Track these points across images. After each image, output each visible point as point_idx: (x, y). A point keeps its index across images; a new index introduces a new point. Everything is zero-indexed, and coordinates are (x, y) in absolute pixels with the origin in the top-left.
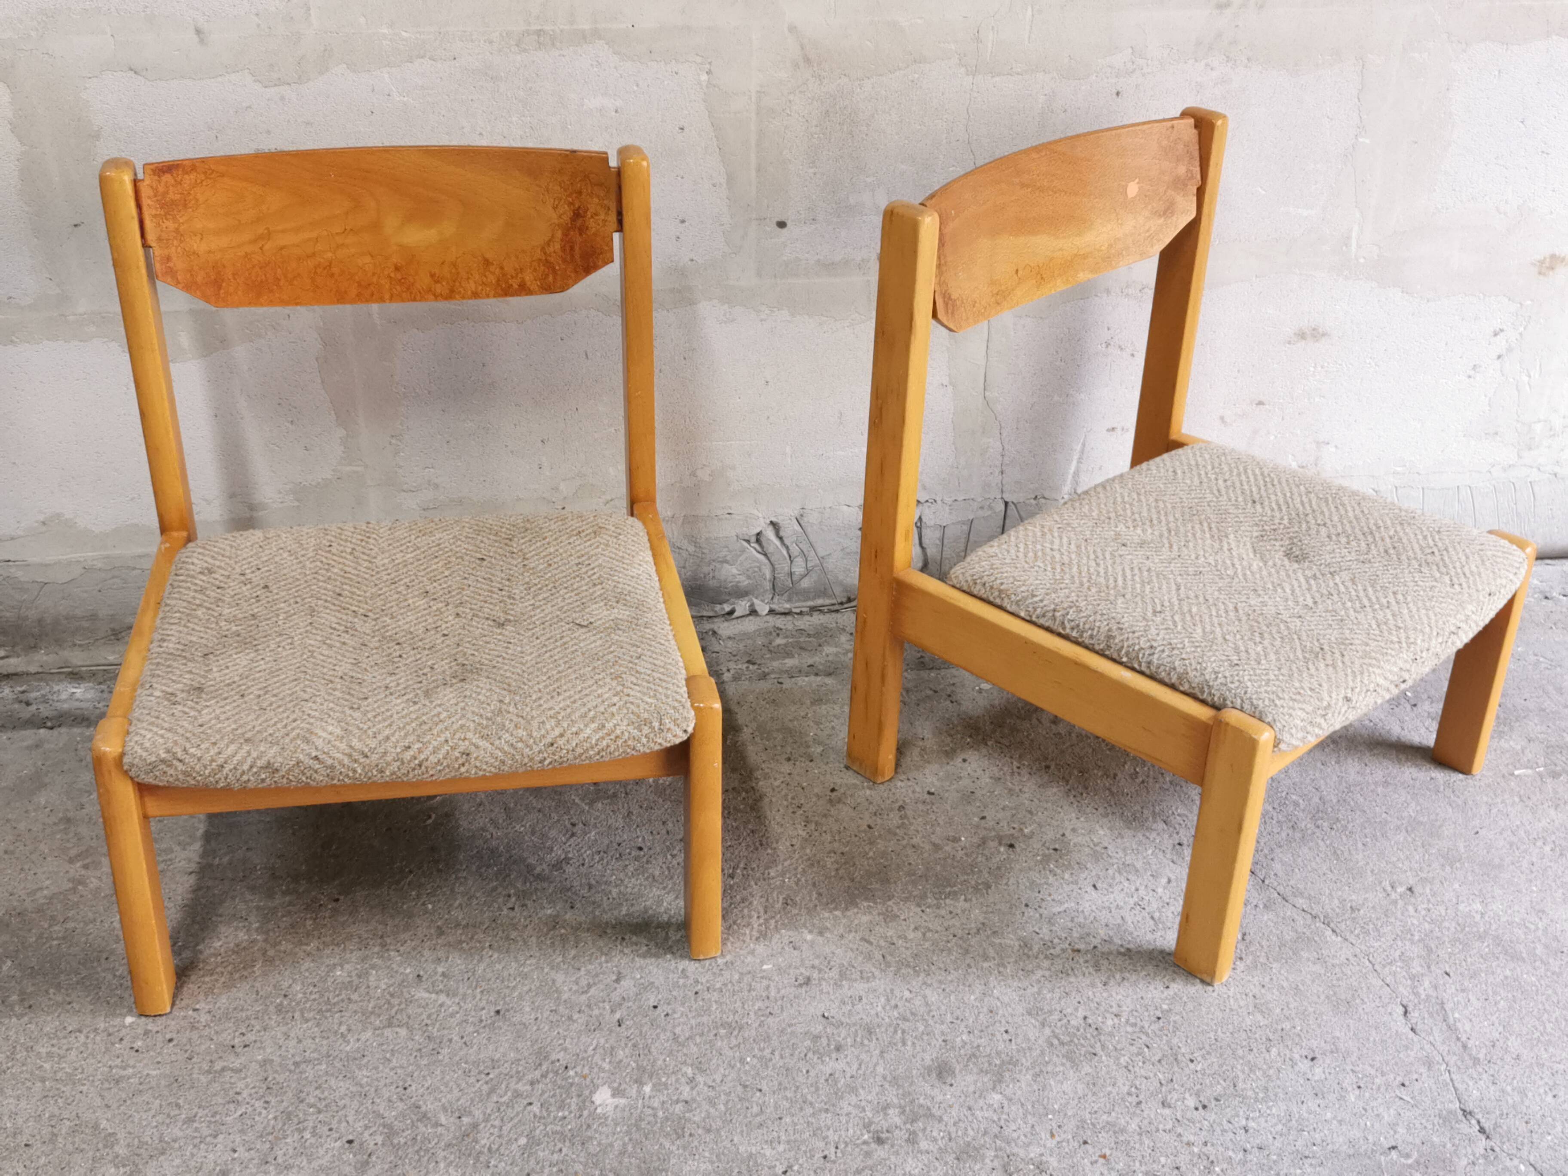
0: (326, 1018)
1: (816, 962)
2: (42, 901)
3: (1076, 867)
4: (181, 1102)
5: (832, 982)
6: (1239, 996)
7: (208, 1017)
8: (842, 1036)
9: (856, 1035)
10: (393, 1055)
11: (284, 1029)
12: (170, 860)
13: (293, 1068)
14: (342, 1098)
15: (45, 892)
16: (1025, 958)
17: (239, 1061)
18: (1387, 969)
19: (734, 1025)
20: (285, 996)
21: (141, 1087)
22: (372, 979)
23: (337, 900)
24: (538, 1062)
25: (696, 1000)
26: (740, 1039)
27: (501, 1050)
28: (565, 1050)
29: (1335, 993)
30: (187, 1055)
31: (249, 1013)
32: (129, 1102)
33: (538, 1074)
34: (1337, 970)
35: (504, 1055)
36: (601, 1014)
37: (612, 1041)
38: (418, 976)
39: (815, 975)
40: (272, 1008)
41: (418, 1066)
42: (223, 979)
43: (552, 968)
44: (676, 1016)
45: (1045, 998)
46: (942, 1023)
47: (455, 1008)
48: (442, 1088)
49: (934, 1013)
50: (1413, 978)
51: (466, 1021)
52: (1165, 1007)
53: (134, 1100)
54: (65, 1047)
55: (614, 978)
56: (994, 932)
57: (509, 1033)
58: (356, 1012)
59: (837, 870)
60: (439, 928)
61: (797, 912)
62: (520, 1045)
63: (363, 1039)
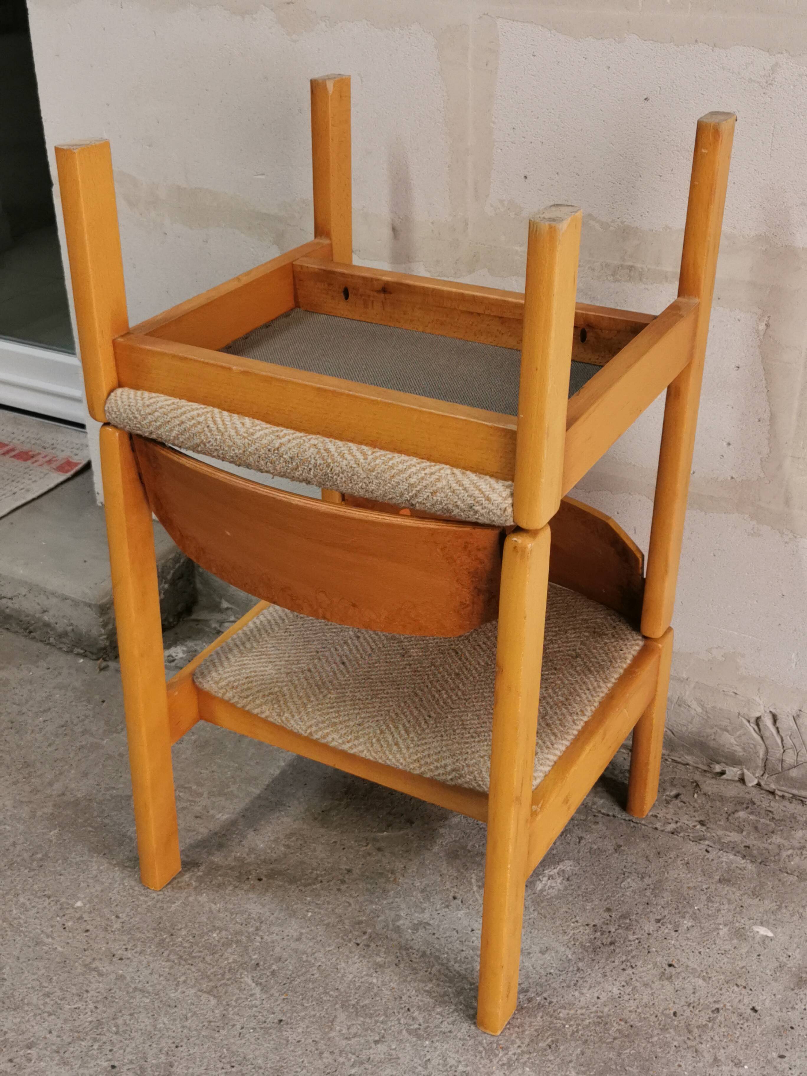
0: (180, 965)
2: (107, 797)
4: (54, 978)
10: (192, 1016)
11: (151, 959)
12: (195, 802)
13: (131, 990)
14: (137, 1031)
17: (107, 968)
21: (44, 955)
22: (229, 950)
23: (260, 880)
27: (257, 1053)
30: (86, 947)
31: (142, 936)
32: (30, 962)
38: (258, 964)
40: (157, 940)
41: (199, 1034)
42: (150, 903)
47: (258, 1002)
51: (255, 1017)
53: (34, 963)
54: (33, 904)
57: (272, 1042)
58: (199, 970)
59: (615, 1039)
60: (301, 934)
61: (552, 1058)
62: (271, 1056)
63: (186, 994)
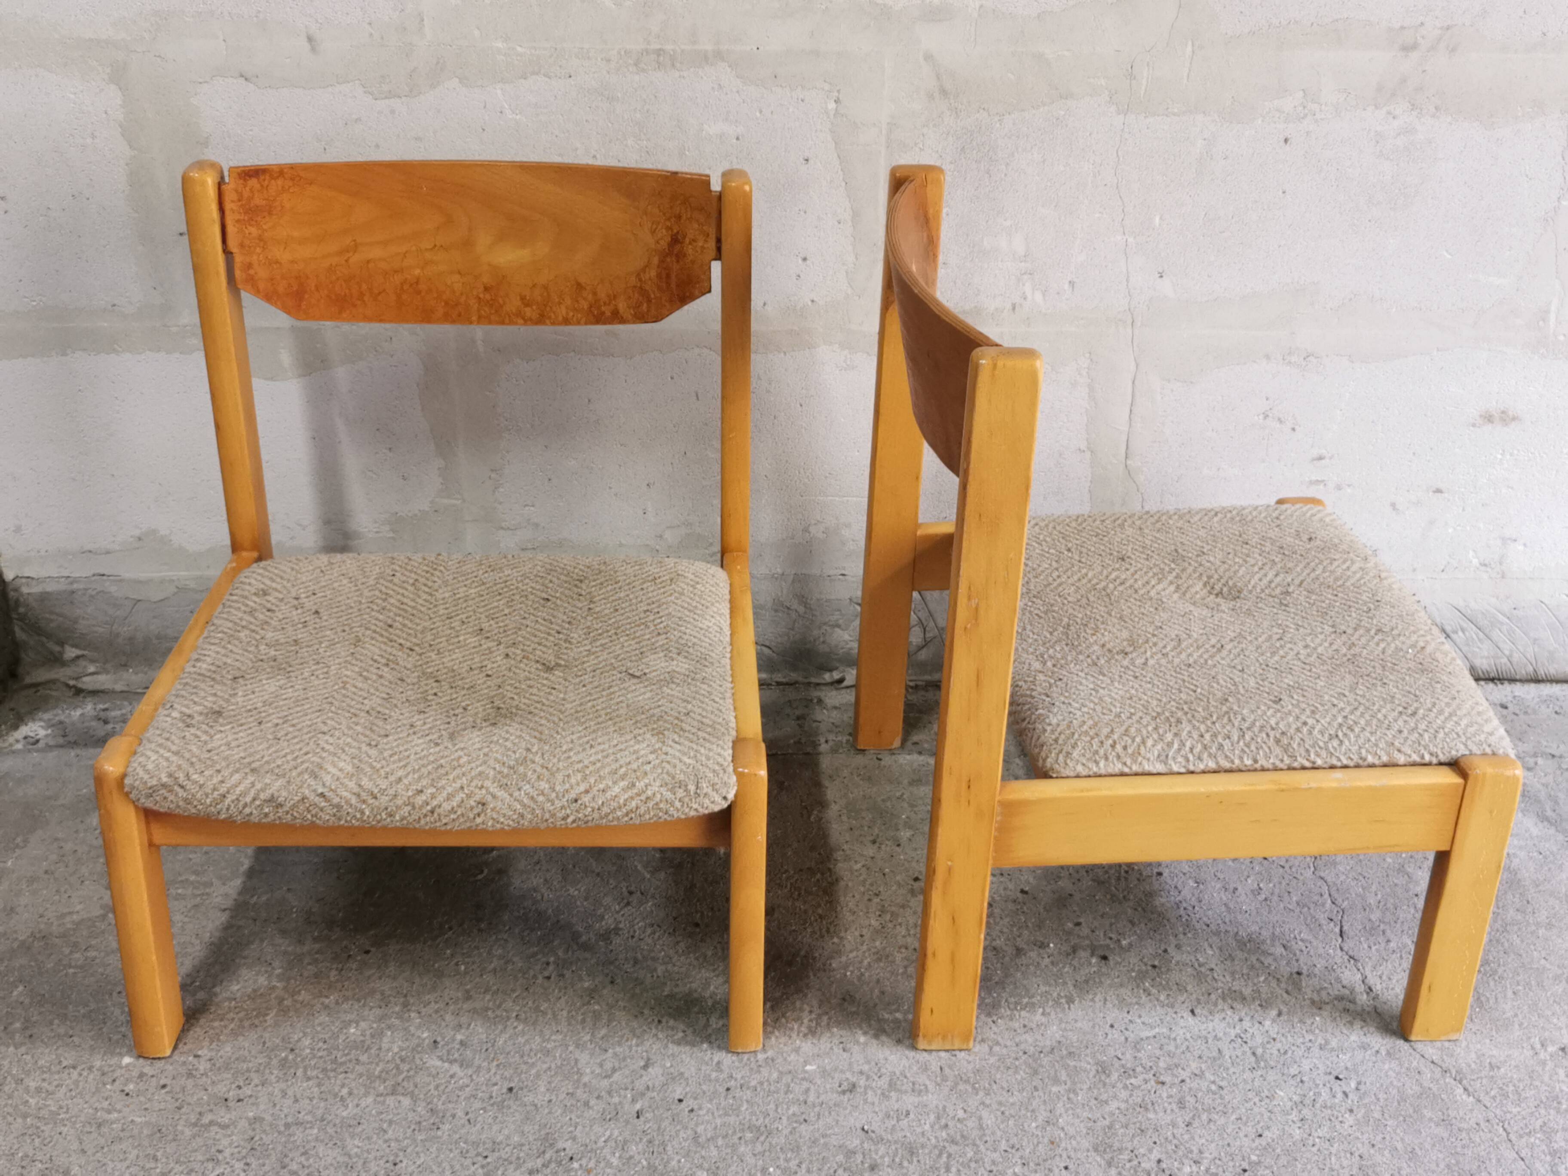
0: (329, 1078)
1: (866, 1068)
2: (69, 926)
3: (1175, 987)
4: (159, 1154)
5: (879, 1092)
6: (1342, 1154)
7: (208, 1065)
8: (880, 1153)
9: (895, 1155)
10: (390, 1126)
11: (283, 1085)
12: (207, 894)
13: (282, 1129)
14: (326, 1168)
15: (75, 917)
16: (1100, 1085)
17: (228, 1116)
18: (1524, 1140)
19: (762, 1129)
20: (292, 1050)
21: (122, 1135)
22: (385, 1040)
23: (367, 952)
24: (542, 1149)
25: (726, 1098)
26: (767, 1144)
27: (506, 1132)
28: (574, 1139)
29: (1458, 1163)
30: (177, 1104)
31: (250, 1065)
32: (106, 1149)
33: (539, 1162)
34: (1464, 1134)
35: (508, 1137)
36: (620, 1103)
37: (627, 1134)
38: (435, 1042)
39: (862, 1082)
40: (275, 1062)
41: (414, 1141)
42: (232, 1026)
43: (577, 1046)
44: (701, 1113)
45: (1116, 1134)
46: (995, 1150)
47: (466, 1081)
48: (434, 1167)
49: (988, 1138)
50: (1553, 1153)
51: (475, 1097)
52: (1254, 1158)
53: (112, 1148)
54: (55, 1083)
55: (642, 1063)
56: (1070, 1053)
57: (517, 1114)
58: (361, 1075)
59: (906, 967)
60: (467, 991)
61: (854, 1009)
62: (526, 1128)
63: (363, 1105)
